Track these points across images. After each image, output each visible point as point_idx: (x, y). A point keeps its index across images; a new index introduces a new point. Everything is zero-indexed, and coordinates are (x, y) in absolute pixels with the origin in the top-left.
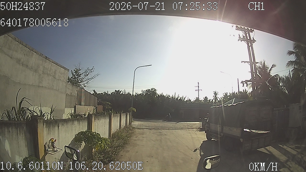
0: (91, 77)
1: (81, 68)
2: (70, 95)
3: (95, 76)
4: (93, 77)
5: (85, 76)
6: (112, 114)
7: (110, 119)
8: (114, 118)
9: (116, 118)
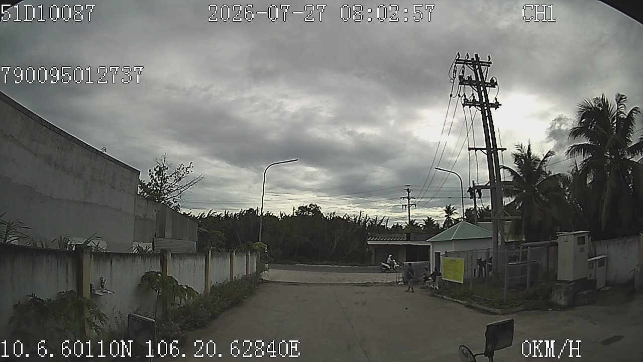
0: (187, 182)
1: (167, 164)
2: (142, 218)
3: (195, 182)
4: (192, 184)
5: (175, 180)
6: (209, 253)
7: (206, 261)
8: (214, 259)
9: (221, 259)
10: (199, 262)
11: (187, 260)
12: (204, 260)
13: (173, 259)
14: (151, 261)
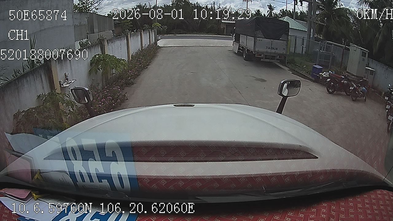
6: (128, 34)
7: (127, 40)
8: (132, 38)
9: (135, 37)
10: (123, 42)
11: (116, 43)
12: (126, 39)
13: (108, 43)
14: (95, 50)
